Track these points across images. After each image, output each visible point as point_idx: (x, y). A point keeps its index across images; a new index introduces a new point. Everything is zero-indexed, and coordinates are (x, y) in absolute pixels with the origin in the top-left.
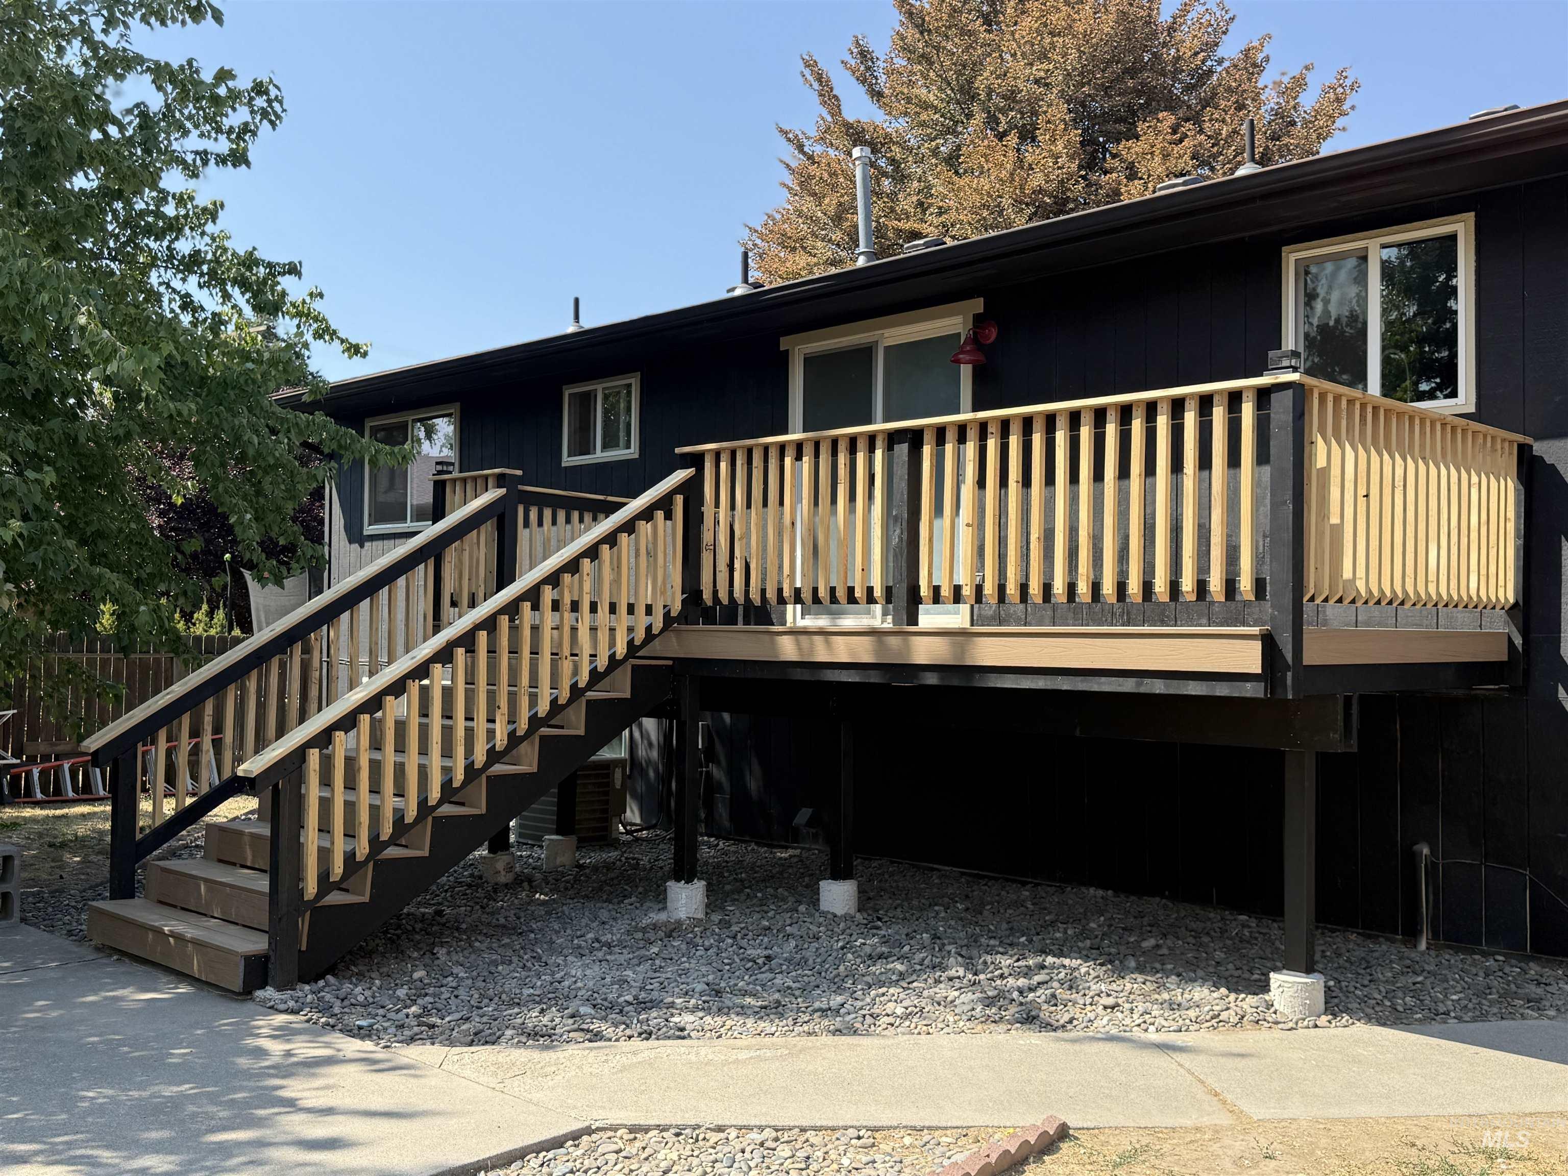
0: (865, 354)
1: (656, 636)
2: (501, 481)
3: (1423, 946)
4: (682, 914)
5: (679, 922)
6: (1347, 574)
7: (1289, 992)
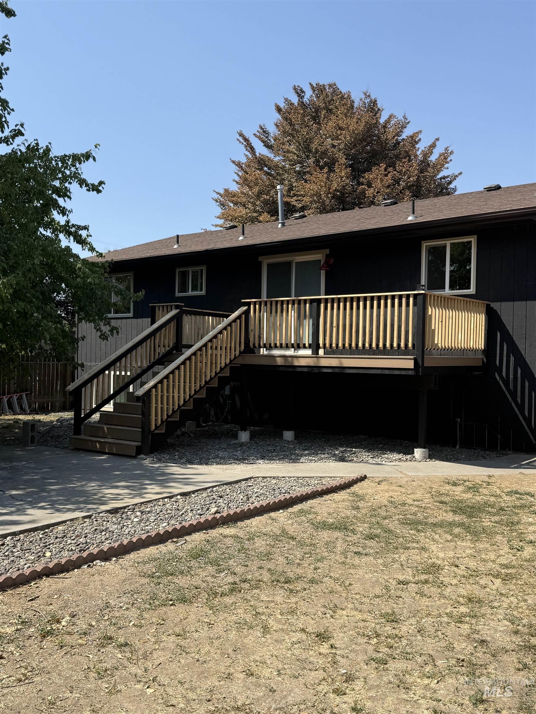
0: (289, 264)
1: (237, 357)
2: (177, 307)
3: (458, 447)
4: (243, 440)
5: (243, 443)
6: (436, 342)
7: (419, 453)
